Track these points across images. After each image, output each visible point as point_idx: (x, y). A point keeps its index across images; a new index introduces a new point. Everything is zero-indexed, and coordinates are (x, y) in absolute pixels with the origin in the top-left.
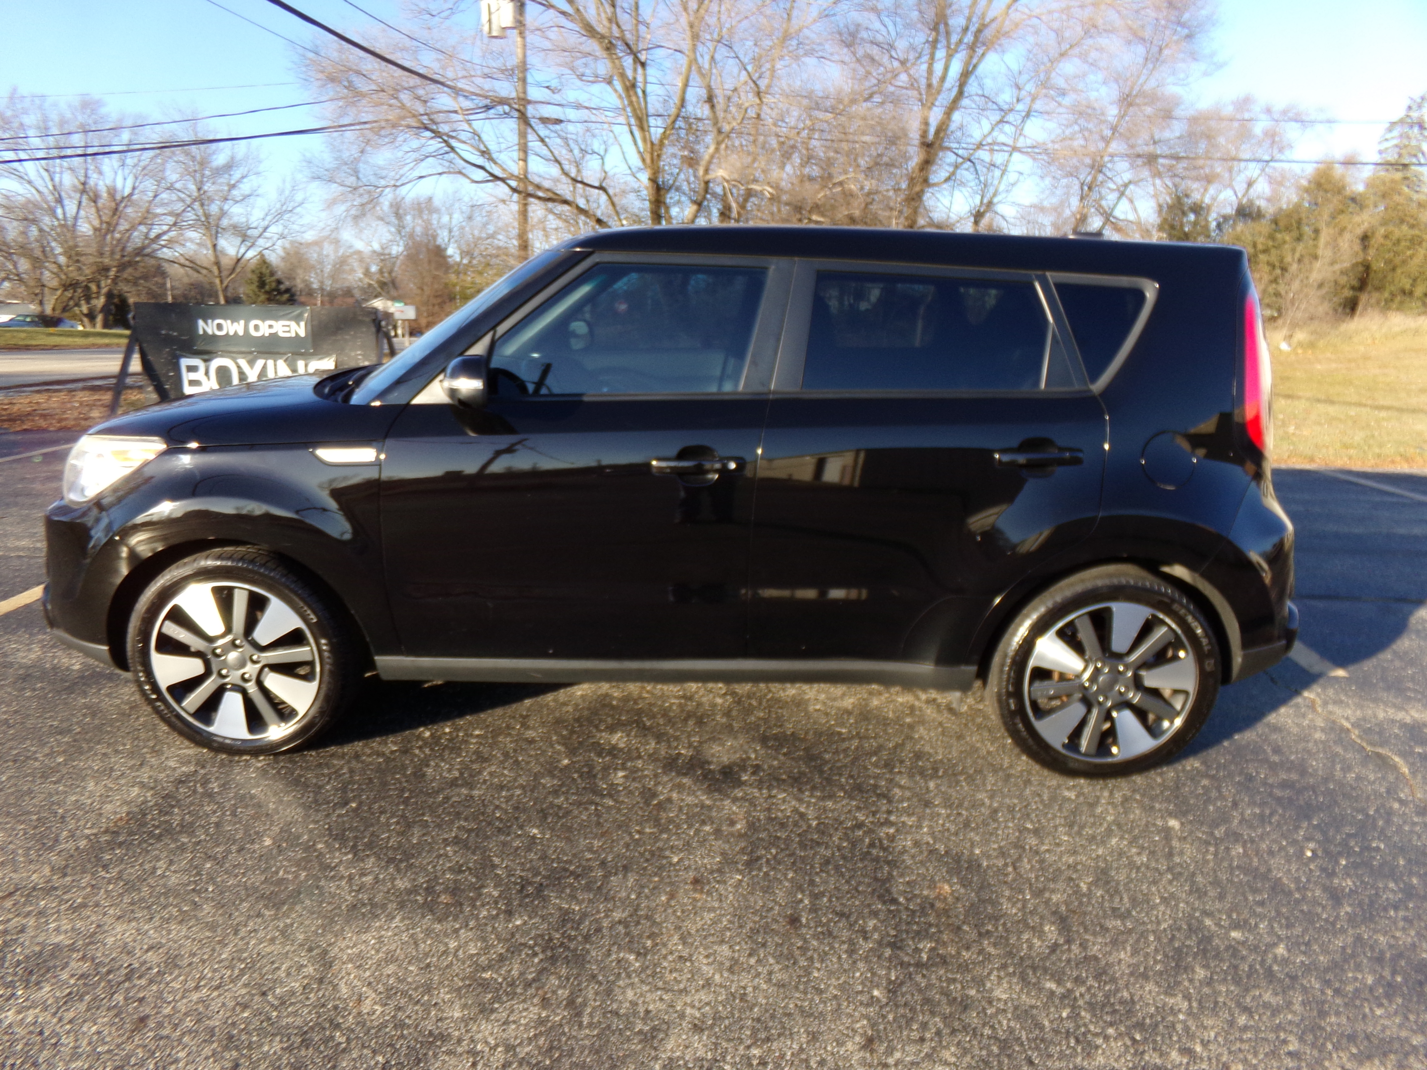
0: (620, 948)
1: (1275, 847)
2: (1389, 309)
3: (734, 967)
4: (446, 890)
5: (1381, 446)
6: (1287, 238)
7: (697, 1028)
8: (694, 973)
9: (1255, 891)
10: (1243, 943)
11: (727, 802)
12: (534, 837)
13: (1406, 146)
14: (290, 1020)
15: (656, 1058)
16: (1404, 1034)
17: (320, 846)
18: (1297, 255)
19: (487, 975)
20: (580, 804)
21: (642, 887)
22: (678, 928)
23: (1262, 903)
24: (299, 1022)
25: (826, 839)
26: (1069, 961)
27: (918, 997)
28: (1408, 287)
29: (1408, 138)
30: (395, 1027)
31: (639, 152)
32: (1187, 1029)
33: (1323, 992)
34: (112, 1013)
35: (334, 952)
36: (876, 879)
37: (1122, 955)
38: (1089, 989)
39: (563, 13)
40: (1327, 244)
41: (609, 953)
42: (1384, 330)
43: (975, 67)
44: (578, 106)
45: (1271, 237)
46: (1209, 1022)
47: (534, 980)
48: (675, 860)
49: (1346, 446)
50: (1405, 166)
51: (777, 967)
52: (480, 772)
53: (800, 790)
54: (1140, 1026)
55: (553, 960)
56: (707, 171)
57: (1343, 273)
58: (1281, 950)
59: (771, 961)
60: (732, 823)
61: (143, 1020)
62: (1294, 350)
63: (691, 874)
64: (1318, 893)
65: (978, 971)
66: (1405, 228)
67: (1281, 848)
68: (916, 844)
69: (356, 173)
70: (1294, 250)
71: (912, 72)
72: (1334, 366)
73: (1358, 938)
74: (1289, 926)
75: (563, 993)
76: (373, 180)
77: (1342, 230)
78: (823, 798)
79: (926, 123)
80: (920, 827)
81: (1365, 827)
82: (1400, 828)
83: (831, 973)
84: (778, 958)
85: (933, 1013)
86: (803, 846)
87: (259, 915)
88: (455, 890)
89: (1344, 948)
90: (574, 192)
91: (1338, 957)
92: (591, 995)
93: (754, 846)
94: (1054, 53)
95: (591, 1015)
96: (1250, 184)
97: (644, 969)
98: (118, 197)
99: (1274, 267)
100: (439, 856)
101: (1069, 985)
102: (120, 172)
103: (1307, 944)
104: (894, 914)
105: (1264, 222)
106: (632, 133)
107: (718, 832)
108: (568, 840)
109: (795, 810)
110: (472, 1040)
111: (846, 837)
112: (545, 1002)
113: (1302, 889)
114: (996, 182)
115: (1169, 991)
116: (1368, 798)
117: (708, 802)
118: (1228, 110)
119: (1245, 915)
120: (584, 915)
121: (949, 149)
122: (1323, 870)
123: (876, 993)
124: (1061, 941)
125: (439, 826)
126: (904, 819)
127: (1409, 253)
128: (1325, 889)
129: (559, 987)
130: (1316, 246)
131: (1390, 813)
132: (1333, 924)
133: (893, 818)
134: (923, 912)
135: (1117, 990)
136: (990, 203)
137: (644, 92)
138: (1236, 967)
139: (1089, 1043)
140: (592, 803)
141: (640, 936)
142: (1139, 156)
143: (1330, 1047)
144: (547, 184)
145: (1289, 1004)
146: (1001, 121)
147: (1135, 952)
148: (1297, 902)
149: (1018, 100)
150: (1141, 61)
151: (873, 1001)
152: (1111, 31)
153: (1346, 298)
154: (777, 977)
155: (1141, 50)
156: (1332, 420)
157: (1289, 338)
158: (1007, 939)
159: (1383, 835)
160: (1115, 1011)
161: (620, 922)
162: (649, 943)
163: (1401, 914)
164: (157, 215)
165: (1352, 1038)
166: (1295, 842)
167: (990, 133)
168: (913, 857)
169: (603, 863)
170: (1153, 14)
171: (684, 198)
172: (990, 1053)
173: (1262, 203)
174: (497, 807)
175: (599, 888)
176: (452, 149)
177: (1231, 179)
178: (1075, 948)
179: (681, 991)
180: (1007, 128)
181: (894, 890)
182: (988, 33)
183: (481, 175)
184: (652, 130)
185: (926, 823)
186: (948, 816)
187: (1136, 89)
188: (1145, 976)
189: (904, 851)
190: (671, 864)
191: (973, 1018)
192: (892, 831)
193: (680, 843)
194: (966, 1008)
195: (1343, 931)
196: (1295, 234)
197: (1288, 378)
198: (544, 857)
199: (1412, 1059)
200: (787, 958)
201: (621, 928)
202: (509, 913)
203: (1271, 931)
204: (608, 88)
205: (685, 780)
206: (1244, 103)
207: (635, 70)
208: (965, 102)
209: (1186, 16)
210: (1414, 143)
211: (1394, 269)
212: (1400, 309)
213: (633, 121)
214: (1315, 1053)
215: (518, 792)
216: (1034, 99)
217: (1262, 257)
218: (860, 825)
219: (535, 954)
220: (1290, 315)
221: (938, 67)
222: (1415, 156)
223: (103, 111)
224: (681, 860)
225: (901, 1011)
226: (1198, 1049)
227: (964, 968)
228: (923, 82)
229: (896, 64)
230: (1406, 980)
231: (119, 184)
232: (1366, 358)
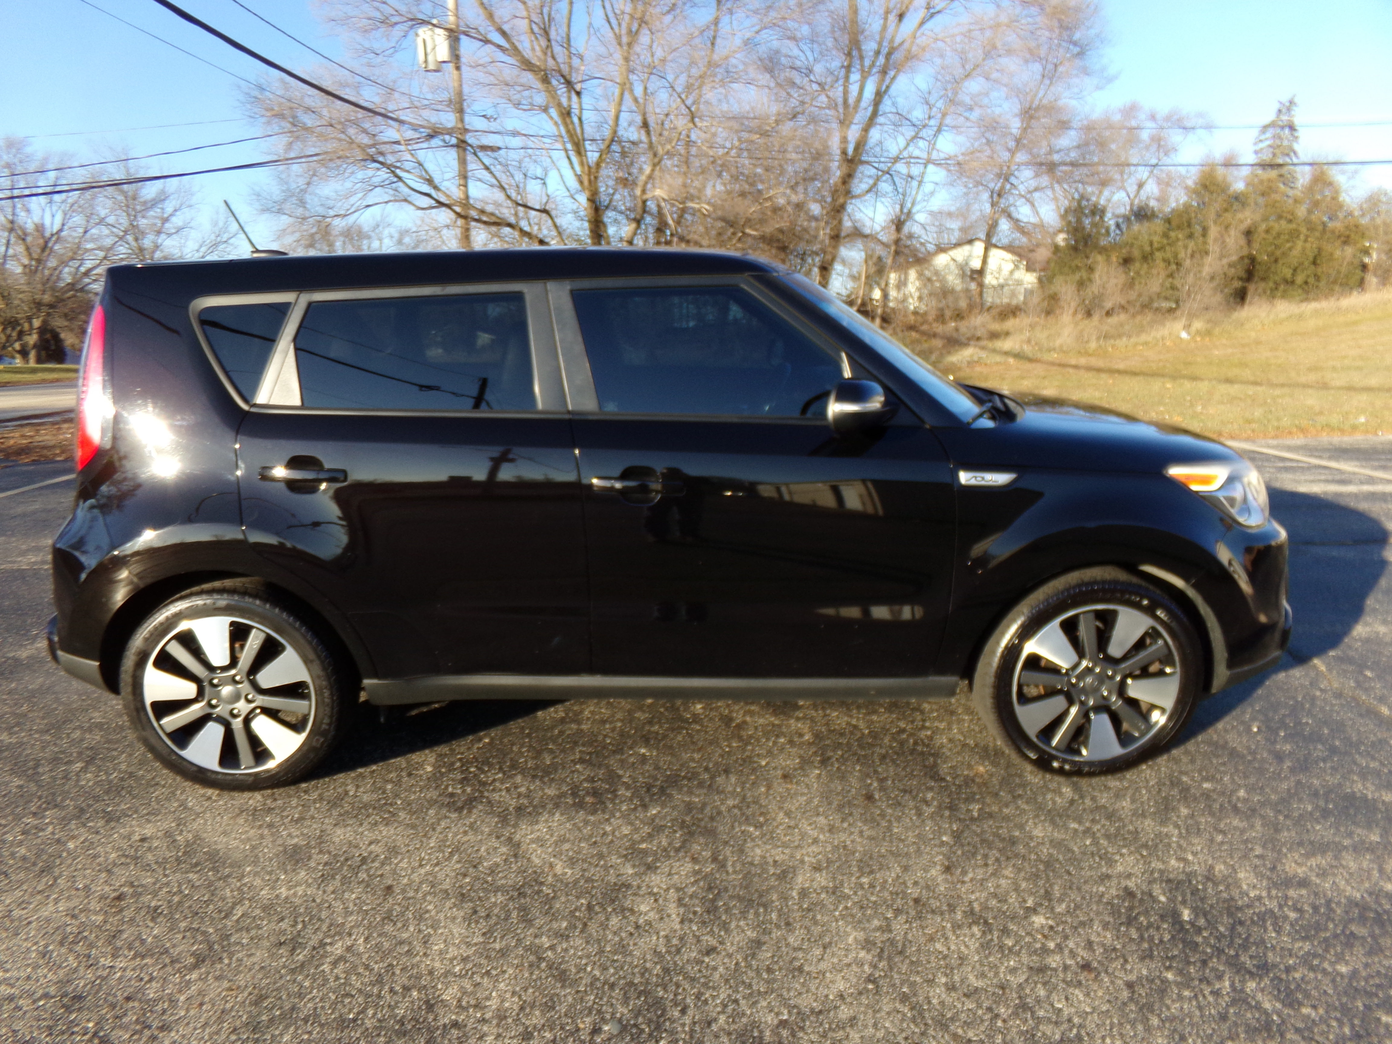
0: (740, 824)
1: (1228, 727)
2: (1274, 297)
3: (832, 829)
4: (588, 793)
5: (1278, 419)
6: (1180, 236)
7: (817, 868)
8: (803, 835)
9: (1218, 756)
10: (1214, 790)
11: (792, 721)
12: (644, 755)
13: (1279, 146)
14: (503, 882)
15: (792, 889)
16: (1337, 839)
17: (472, 769)
18: (1189, 251)
19: (644, 846)
20: (673, 730)
21: (744, 783)
22: (781, 808)
23: (1224, 764)
24: (510, 882)
25: (879, 742)
26: (1084, 810)
27: (976, 839)
28: (1289, 276)
29: (1280, 138)
30: (586, 881)
31: (576, 175)
32: (1180, 846)
33: (1276, 818)
34: (362, 886)
35: (517, 837)
36: (925, 766)
37: (1124, 804)
38: (1103, 826)
39: (499, 46)
40: (1215, 240)
41: (733, 827)
42: (1272, 317)
43: (888, 87)
44: (515, 134)
45: (1166, 235)
46: (1196, 841)
47: (681, 847)
48: (764, 763)
49: (1249, 421)
50: (1280, 166)
51: (865, 828)
52: (582, 712)
53: (848, 709)
54: (1145, 846)
55: (691, 834)
56: (644, 191)
57: (1230, 265)
58: (1242, 793)
59: (860, 824)
60: (801, 735)
61: (389, 888)
62: (1193, 338)
63: (779, 773)
64: (1265, 755)
65: (1018, 820)
66: (1283, 222)
67: (1233, 727)
68: (950, 740)
69: (302, 203)
70: (1186, 247)
71: (831, 94)
72: (1230, 351)
73: (1299, 782)
74: (1246, 777)
75: (707, 854)
76: (321, 211)
77: (1227, 227)
78: (869, 714)
79: (844, 140)
80: (950, 729)
81: (1296, 709)
82: (1322, 709)
83: (907, 829)
84: (865, 822)
85: (990, 848)
86: (861, 747)
87: (446, 817)
88: (595, 793)
89: (1289, 790)
90: (516, 215)
91: (1284, 795)
92: (728, 853)
93: (824, 749)
94: (958, 72)
95: (733, 865)
96: (1141, 185)
97: (763, 835)
98: (47, 234)
99: (1169, 263)
100: (573, 772)
101: (1087, 824)
102: (48, 209)
103: (1262, 788)
104: (946, 788)
105: (1158, 221)
106: (569, 158)
107: (791, 742)
108: (672, 755)
109: (848, 724)
110: (648, 886)
111: (893, 739)
112: (694, 860)
113: (1253, 753)
114: (914, 192)
115: (1163, 823)
116: (1296, 689)
117: (777, 722)
118: (1117, 117)
119: (1212, 771)
120: (704, 805)
121: (867, 163)
122: (1267, 740)
123: (944, 839)
124: (1076, 797)
125: (563, 751)
126: (936, 724)
127: (1288, 245)
128: (1270, 752)
129: (702, 850)
130: (1205, 243)
131: (1313, 699)
132: (1279, 774)
133: (927, 724)
134: (967, 785)
135: (1124, 826)
136: (909, 213)
137: (580, 119)
138: (1210, 807)
139: (1110, 859)
140: (683, 728)
141: (753, 815)
142: (1041, 164)
143: (1285, 850)
144: (490, 208)
145: (1252, 827)
146: (916, 137)
147: (1133, 801)
148: (1250, 762)
149: (930, 118)
150: (1039, 77)
151: (943, 844)
152: (1010, 52)
153: (1236, 289)
154: (867, 833)
155: (1037, 68)
156: (1233, 400)
157: (1187, 327)
158: (1035, 799)
159: (1309, 713)
160: (1125, 839)
161: (734, 807)
162: (761, 819)
163: (1328, 765)
164: (87, 250)
165: (1300, 844)
166: (1243, 722)
167: (905, 148)
168: (950, 750)
169: (707, 769)
170: (1047, 34)
171: (620, 217)
172: (1038, 870)
173: (1153, 203)
174: (605, 736)
175: (710, 786)
176: (400, 179)
177: (1123, 181)
178: (1088, 802)
179: (797, 847)
180: (921, 144)
181: (941, 772)
182: (898, 56)
183: (426, 202)
184: (589, 154)
185: (955, 726)
186: (971, 720)
187: (1037, 102)
188: (1143, 815)
189: (942, 746)
190: (761, 767)
191: (1021, 849)
192: (929, 733)
193: (763, 752)
194: (1014, 843)
195: (1286, 778)
196: (1187, 231)
197: (1190, 363)
198: (657, 768)
199: (1344, 853)
200: (872, 821)
201: (736, 811)
202: (645, 807)
203: (1233, 781)
204: (544, 116)
205: (753, 708)
206: (1131, 110)
207: (569, 99)
208: (881, 120)
209: (1077, 36)
210: (1285, 143)
211: (1276, 261)
212: (1283, 297)
213: (569, 146)
214: (1275, 855)
215: (619, 724)
216: (944, 115)
217: (1158, 255)
218: (903, 731)
219: (675, 832)
220: (1187, 306)
221: (854, 90)
222: (1288, 155)
223: (28, 150)
224: (767, 764)
225: (966, 848)
226: (1190, 857)
227: (1006, 818)
228: (840, 101)
229: (815, 87)
230: (1336, 807)
231: (47, 222)
232: (1258, 343)
